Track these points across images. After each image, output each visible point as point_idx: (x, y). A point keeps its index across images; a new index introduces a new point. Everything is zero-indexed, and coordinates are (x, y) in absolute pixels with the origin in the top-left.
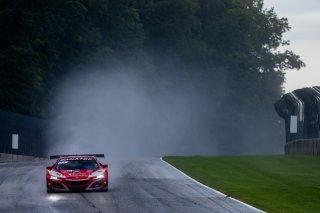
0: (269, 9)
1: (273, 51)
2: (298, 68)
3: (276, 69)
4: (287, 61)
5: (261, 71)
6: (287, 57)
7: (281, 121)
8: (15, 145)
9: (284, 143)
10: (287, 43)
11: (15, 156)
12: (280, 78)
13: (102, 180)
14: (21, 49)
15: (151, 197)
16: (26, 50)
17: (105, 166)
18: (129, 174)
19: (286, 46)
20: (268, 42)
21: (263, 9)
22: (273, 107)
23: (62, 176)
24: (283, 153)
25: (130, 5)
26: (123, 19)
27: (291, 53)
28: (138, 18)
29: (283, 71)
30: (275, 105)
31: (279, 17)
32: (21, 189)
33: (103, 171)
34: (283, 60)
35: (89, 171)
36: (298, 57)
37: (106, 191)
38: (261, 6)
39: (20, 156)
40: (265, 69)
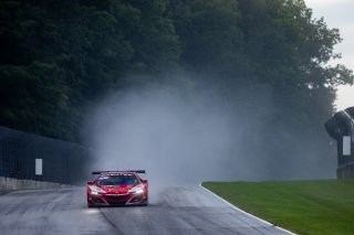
0: (319, 19)
1: (323, 65)
2: (351, 83)
3: (326, 85)
4: (338, 76)
5: (310, 87)
6: (339, 72)
7: (332, 143)
8: (39, 170)
9: (336, 167)
10: (338, 56)
11: (39, 183)
12: (331, 95)
13: (142, 195)
14: (44, 64)
15: (189, 226)
16: (50, 66)
17: (145, 182)
18: (165, 202)
19: (337, 59)
20: (318, 56)
21: (312, 19)
22: (324, 127)
23: (102, 191)
24: (335, 177)
25: (165, 15)
26: (157, 31)
27: (343, 67)
28: (174, 31)
29: (335, 88)
30: (326, 125)
31: (330, 28)
32: (45, 218)
33: (143, 186)
34: (335, 75)
35: (128, 187)
36: (351, 71)
37: (146, 205)
38: (309, 15)
39: (44, 183)
40: (315, 86)
